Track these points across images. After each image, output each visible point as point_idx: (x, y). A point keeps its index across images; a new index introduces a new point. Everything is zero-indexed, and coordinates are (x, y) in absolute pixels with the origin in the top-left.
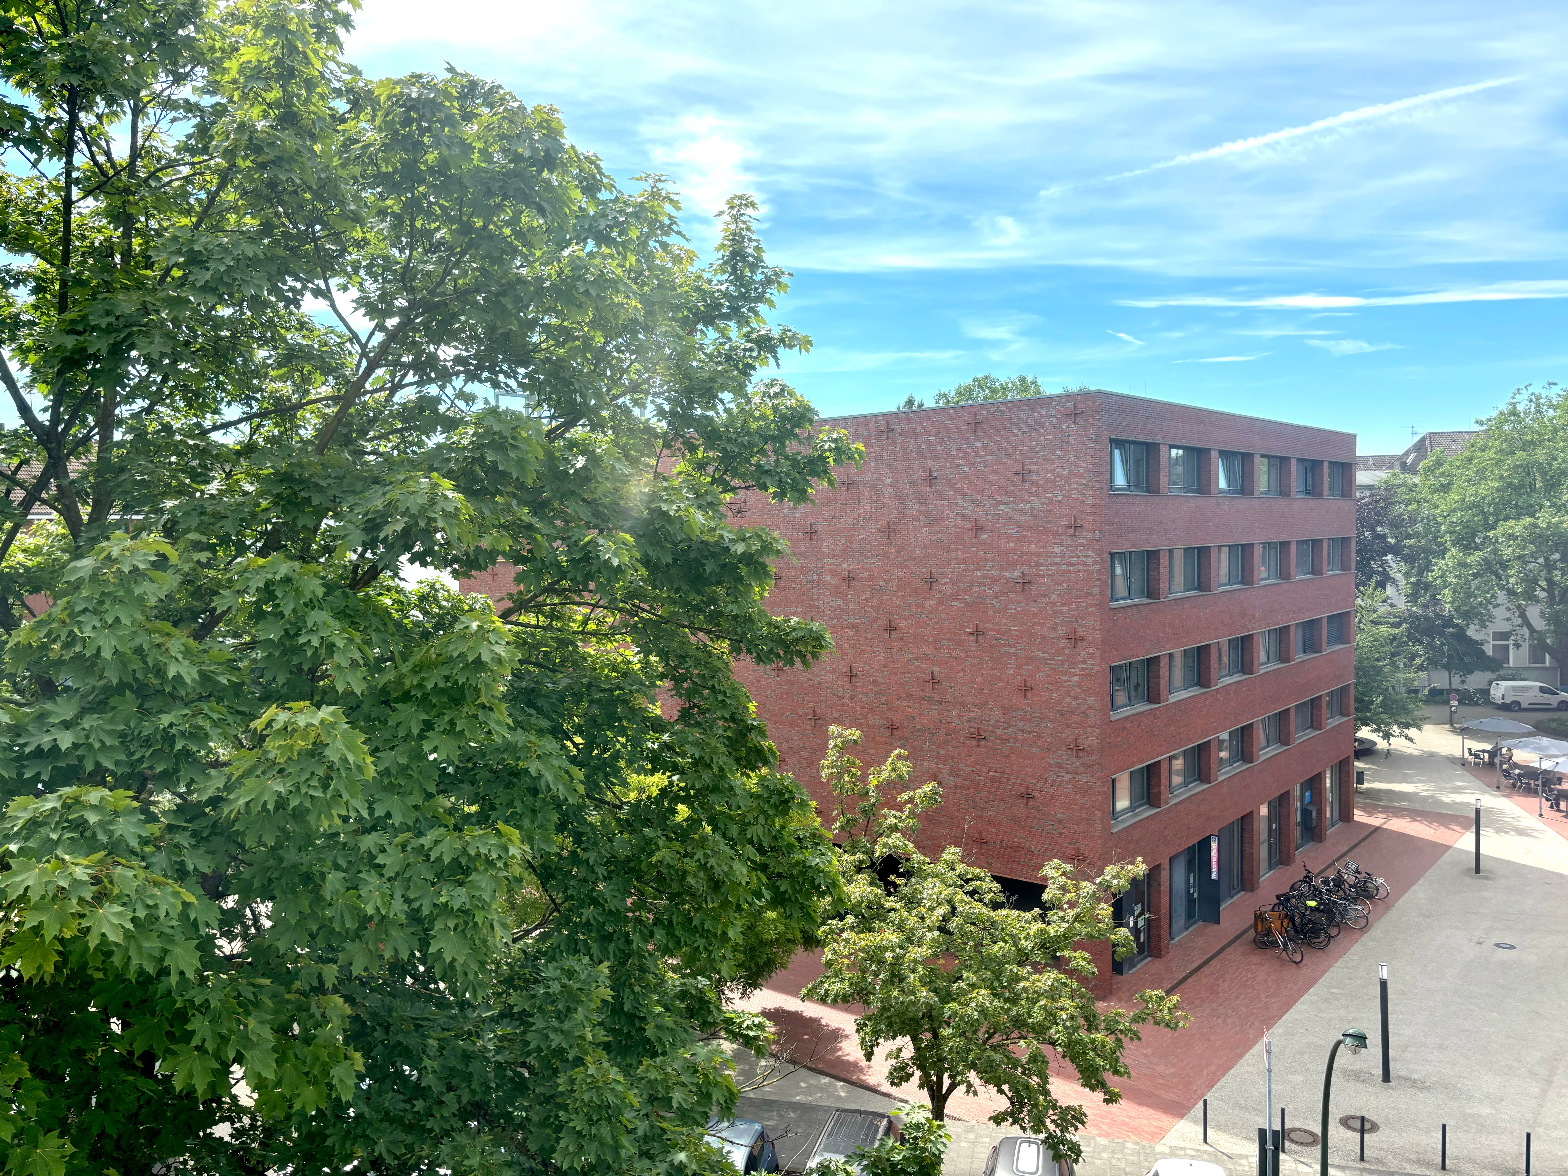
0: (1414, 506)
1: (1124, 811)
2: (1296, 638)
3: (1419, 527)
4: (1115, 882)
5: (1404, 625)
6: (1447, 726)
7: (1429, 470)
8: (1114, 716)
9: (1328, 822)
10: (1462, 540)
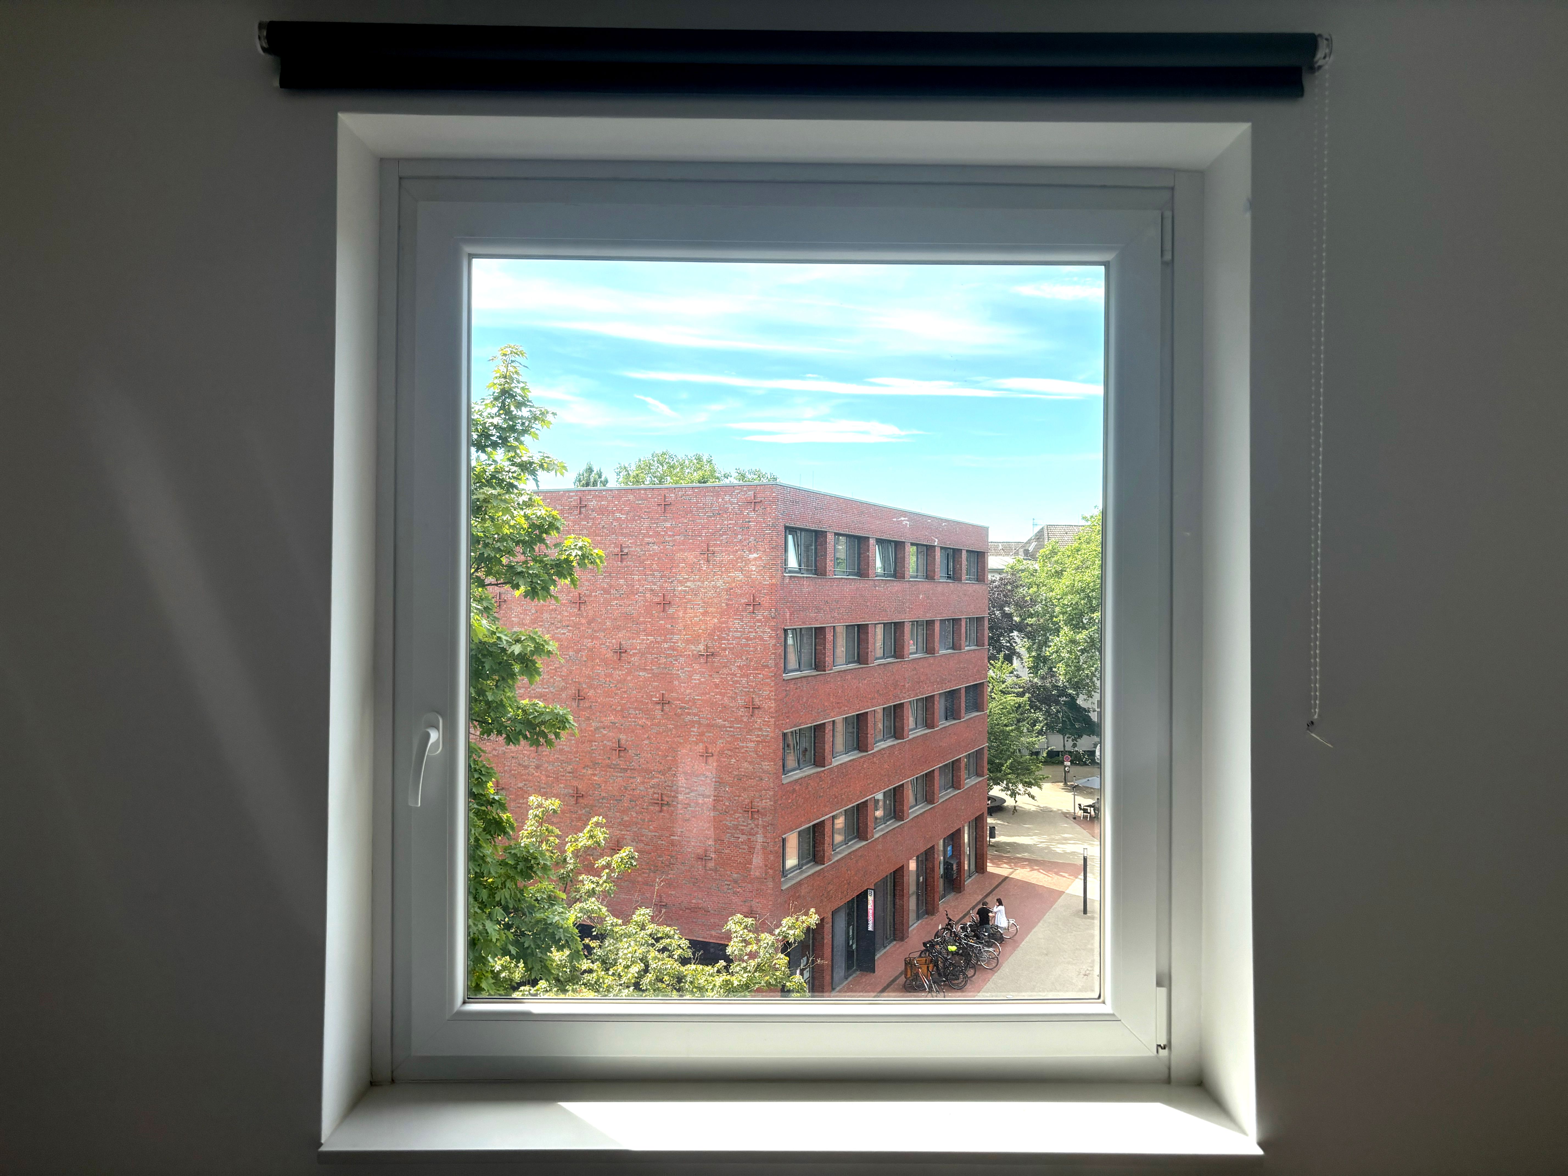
0: (1035, 589)
1: (792, 869)
2: (939, 707)
3: (1039, 608)
4: (793, 932)
5: (1027, 695)
6: (1062, 784)
7: (1046, 557)
8: (786, 780)
9: (966, 874)
10: (1072, 620)
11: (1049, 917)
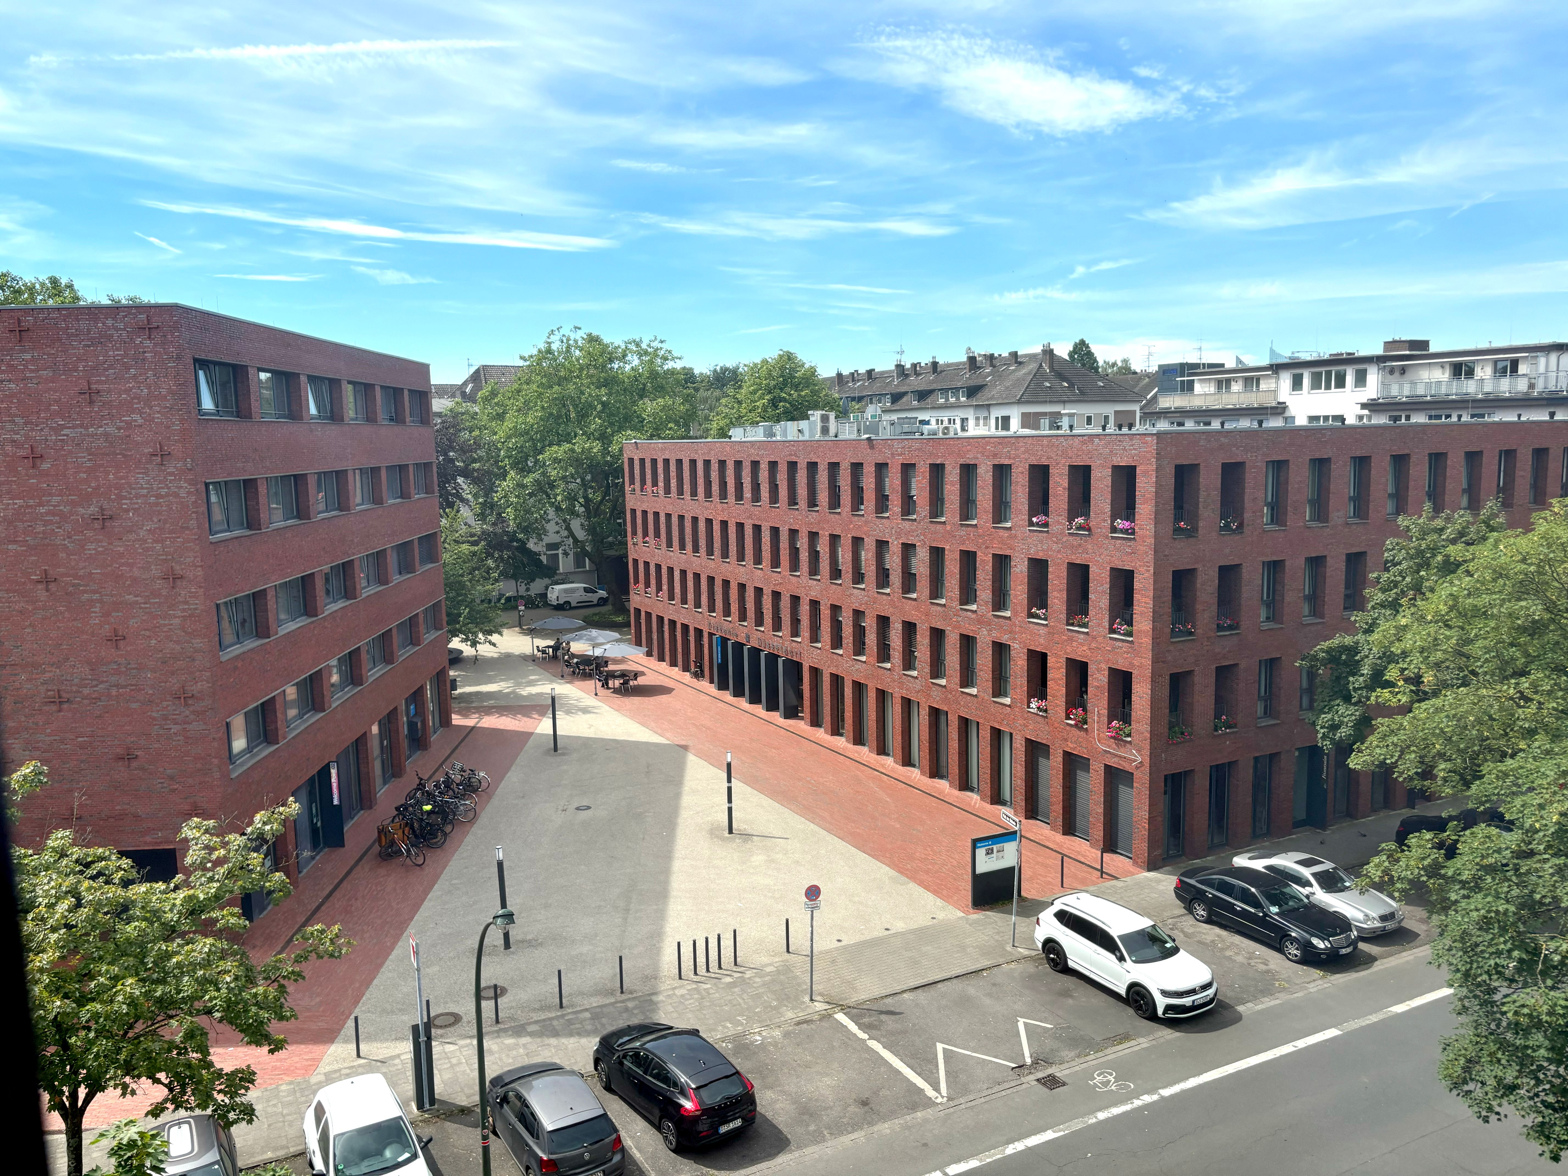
0: (476, 433)
1: (242, 753)
2: (392, 560)
3: (481, 453)
4: (268, 828)
5: (483, 543)
6: (517, 629)
7: (486, 400)
8: (225, 656)
9: (432, 730)
10: (518, 463)
11: (522, 759)
